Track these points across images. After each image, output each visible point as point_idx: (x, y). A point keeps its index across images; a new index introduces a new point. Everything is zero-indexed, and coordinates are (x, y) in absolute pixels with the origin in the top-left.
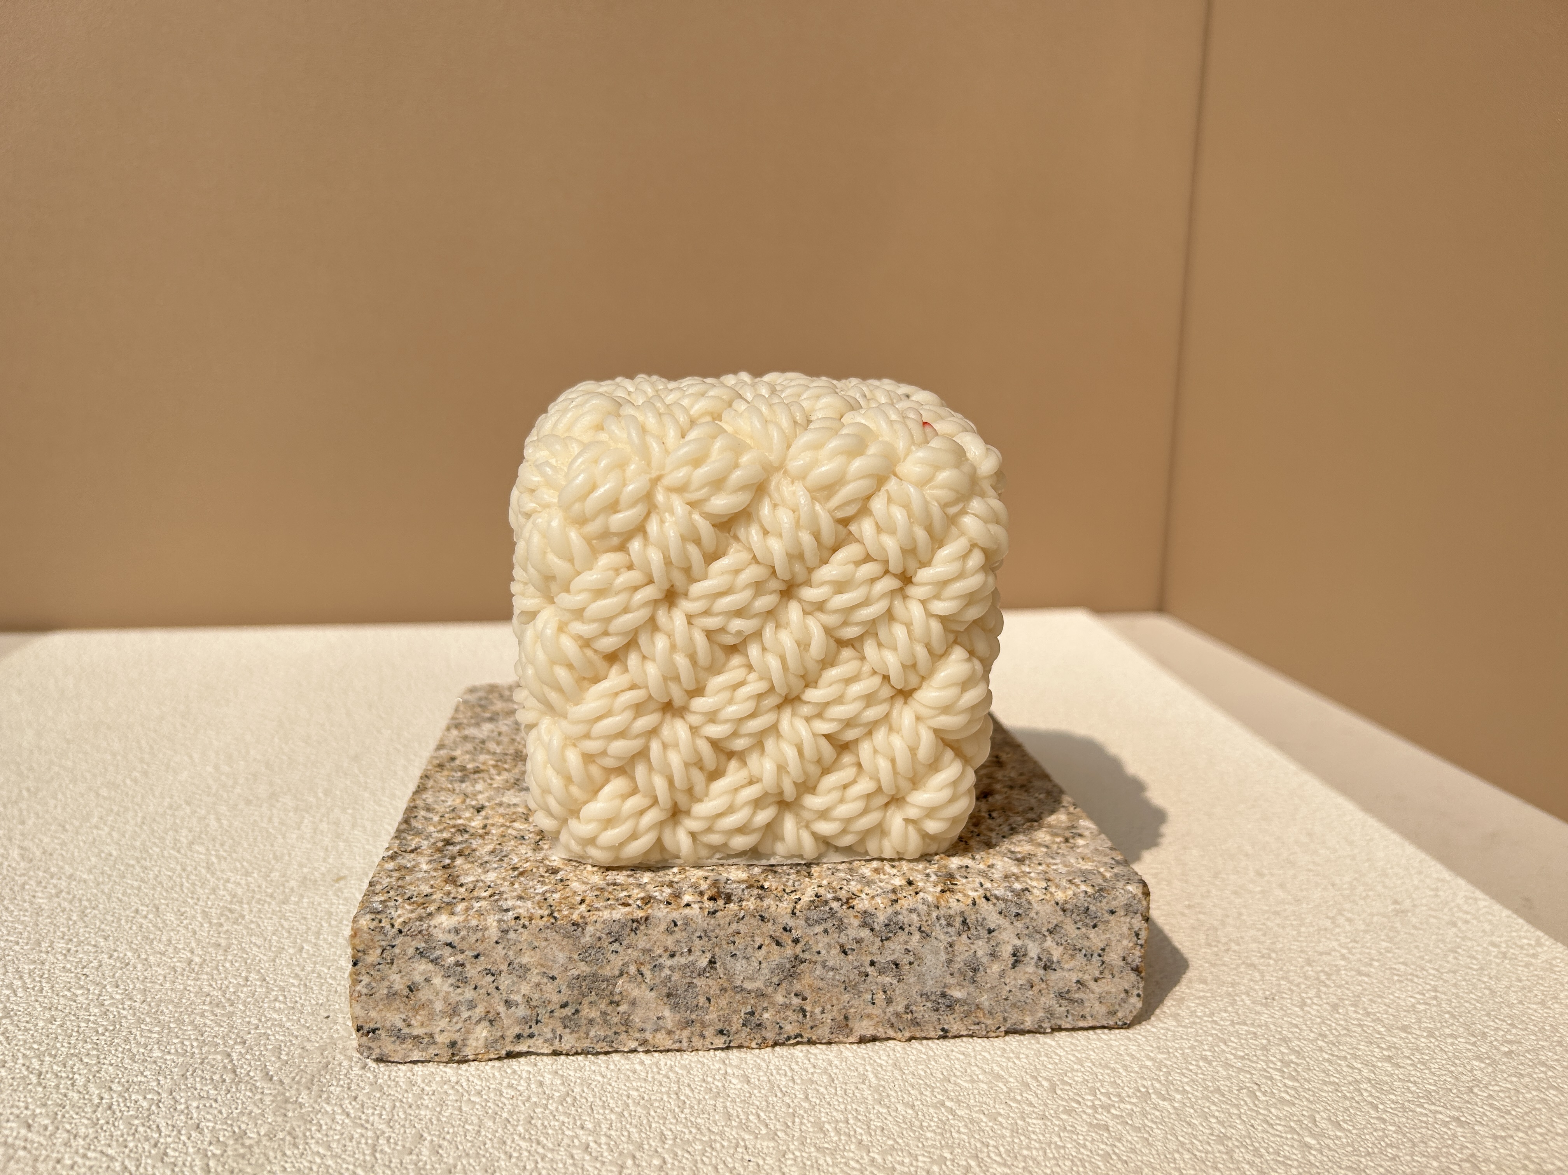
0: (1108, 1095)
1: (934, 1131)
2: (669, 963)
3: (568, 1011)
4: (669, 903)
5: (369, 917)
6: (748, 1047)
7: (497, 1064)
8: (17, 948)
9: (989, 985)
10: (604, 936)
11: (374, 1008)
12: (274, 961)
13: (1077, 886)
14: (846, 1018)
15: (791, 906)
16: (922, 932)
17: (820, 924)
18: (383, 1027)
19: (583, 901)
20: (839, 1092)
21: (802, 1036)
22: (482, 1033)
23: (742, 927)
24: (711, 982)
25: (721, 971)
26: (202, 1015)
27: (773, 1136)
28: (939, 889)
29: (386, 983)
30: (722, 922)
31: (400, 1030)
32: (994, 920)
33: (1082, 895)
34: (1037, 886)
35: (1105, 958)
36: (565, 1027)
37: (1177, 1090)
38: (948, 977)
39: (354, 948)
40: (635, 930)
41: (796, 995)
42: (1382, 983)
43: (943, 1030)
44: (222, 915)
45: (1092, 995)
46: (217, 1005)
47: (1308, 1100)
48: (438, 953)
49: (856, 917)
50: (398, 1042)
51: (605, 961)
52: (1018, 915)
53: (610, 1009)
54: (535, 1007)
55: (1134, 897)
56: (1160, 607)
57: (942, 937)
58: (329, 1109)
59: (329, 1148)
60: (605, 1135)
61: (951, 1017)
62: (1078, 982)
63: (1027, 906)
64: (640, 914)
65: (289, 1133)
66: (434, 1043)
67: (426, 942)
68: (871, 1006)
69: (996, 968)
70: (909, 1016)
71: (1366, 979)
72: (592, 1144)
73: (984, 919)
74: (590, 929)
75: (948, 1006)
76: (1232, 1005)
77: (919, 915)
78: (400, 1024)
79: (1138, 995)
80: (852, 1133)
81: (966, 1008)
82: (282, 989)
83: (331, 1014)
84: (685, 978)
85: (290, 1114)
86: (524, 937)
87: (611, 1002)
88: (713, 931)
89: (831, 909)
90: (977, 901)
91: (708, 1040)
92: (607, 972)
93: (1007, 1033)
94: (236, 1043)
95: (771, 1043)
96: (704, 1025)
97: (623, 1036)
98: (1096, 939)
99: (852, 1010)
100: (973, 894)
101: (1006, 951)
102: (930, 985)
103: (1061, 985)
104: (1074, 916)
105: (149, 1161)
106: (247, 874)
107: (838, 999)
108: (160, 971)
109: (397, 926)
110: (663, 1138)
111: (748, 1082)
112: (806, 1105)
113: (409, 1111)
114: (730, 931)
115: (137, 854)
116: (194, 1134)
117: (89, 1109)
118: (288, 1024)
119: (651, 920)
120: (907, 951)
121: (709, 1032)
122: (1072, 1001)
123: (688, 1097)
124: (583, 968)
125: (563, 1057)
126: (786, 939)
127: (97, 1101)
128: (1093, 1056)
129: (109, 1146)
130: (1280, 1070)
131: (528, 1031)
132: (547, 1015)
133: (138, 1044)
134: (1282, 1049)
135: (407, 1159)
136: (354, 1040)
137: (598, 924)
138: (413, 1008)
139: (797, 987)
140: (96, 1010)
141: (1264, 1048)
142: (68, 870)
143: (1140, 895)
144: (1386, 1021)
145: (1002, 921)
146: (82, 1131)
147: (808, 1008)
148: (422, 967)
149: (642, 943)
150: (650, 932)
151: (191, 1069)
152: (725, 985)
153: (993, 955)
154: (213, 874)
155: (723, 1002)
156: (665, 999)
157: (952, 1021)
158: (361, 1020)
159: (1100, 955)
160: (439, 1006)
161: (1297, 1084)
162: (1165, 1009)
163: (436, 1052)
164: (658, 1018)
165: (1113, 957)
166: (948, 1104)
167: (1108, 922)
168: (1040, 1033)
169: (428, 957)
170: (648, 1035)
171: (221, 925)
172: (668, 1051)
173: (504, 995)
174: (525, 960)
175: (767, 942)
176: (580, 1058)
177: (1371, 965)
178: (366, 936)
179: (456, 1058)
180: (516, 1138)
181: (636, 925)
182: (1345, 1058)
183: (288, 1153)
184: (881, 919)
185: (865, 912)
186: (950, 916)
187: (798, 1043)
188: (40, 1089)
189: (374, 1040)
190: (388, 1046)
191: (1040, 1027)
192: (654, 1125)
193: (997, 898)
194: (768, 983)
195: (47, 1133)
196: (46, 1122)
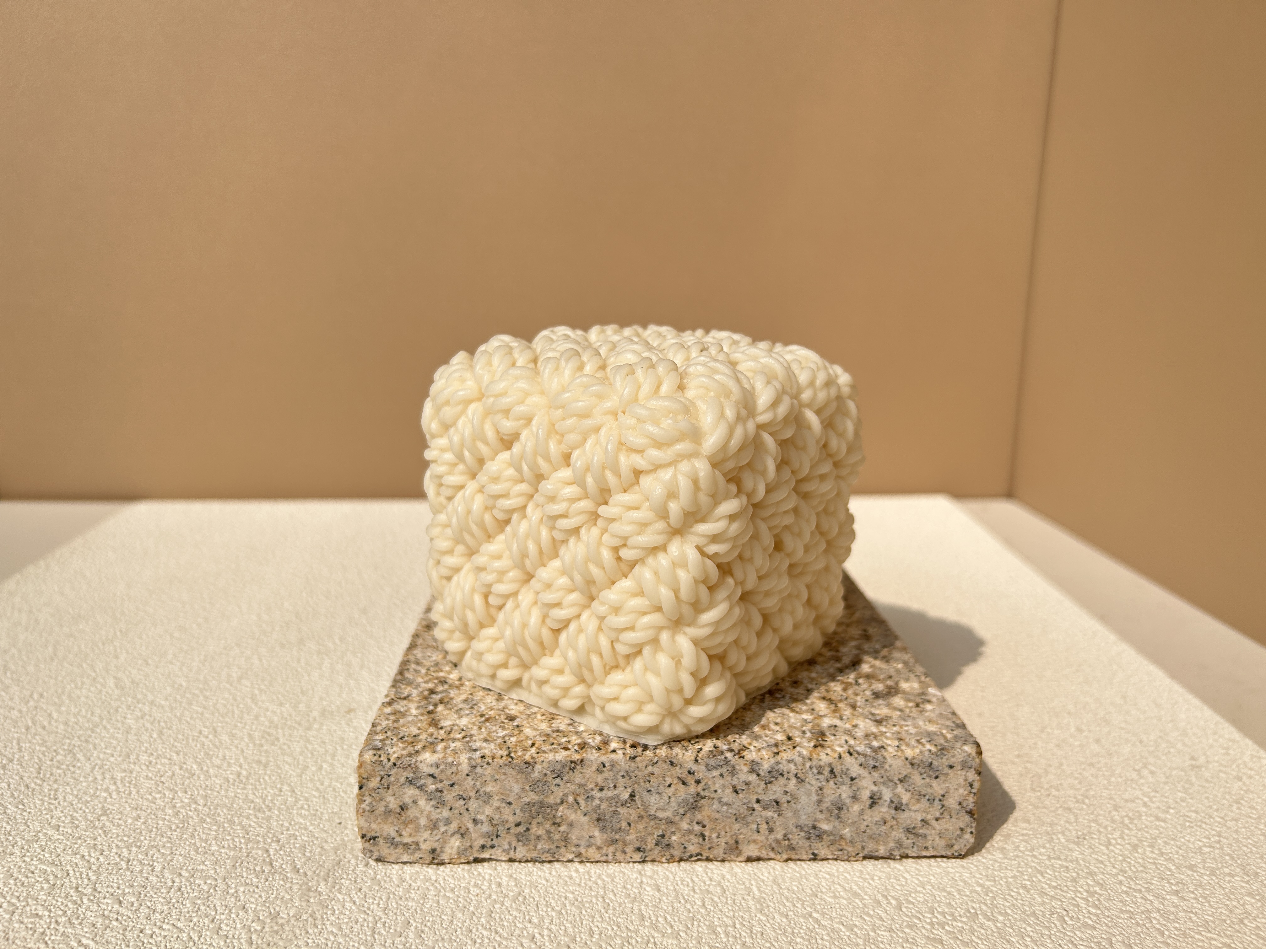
0: (943, 914)
1: (802, 938)
2: (599, 795)
3: (521, 829)
4: (600, 749)
5: (371, 752)
6: (659, 862)
7: (466, 867)
8: (112, 759)
9: (850, 821)
10: (549, 772)
11: (374, 821)
12: (301, 776)
13: (923, 745)
14: (737, 842)
15: (694, 754)
16: (798, 778)
17: (717, 769)
18: (381, 836)
19: (533, 745)
20: (729, 902)
21: (701, 855)
22: (455, 843)
23: (656, 770)
24: (631, 811)
25: (639, 802)
26: (248, 818)
28: (812, 744)
29: (383, 803)
30: (640, 765)
31: (393, 838)
32: (855, 770)
33: (927, 753)
34: (891, 744)
35: (944, 803)
36: (519, 841)
37: (1000, 913)
38: (818, 813)
39: (360, 776)
40: (572, 769)
41: (698, 823)
42: (1175, 827)
43: (813, 854)
44: (263, 737)
45: (933, 832)
46: (259, 810)
47: (1107, 925)
48: (423, 781)
49: (745, 764)
50: (392, 848)
51: (550, 792)
52: (875, 767)
53: (553, 829)
54: (496, 825)
55: (969, 755)
56: (1010, 494)
57: (814, 782)
58: (340, 897)
59: (340, 929)
60: (547, 928)
61: (820, 845)
62: (922, 820)
63: (883, 760)
64: (576, 757)
65: (311, 916)
66: (419, 849)
67: (414, 773)
68: (756, 834)
69: (856, 808)
70: (787, 843)
71: (1163, 824)
72: (537, 935)
73: (848, 769)
74: (538, 767)
75: (818, 836)
76: (1049, 842)
77: (796, 765)
78: (393, 834)
79: (971, 833)
80: (738, 936)
81: (832, 838)
82: (307, 799)
83: (343, 821)
84: (611, 807)
85: (312, 900)
86: (488, 772)
87: (554, 824)
88: (633, 772)
89: (726, 758)
90: (843, 755)
91: (629, 855)
92: (551, 800)
93: (865, 858)
94: (272, 841)
95: (677, 859)
96: (625, 844)
97: (563, 850)
98: (938, 787)
99: (742, 836)
100: (839, 749)
101: (865, 795)
102: (804, 819)
103: (908, 822)
104: (920, 769)
105: (208, 933)
106: (281, 704)
107: (730, 827)
108: (217, 781)
109: (392, 760)
110: (591, 934)
111: (659, 890)
112: (703, 911)
113: (400, 902)
114: (646, 772)
115: (201, 686)
116: (241, 913)
117: (164, 890)
118: (311, 828)
119: (585, 762)
120: (786, 792)
121: (629, 849)
122: (917, 835)
123: (612, 900)
124: (533, 797)
125: (516, 864)
126: (691, 780)
127: (170, 884)
128: (933, 880)
129: (179, 920)
130: (1086, 900)
131: (489, 843)
132: (505, 832)
133: (201, 839)
134: (1089, 881)
135: (398, 940)
136: (359, 844)
137: (544, 764)
138: (404, 823)
139: (699, 817)
140: (170, 811)
141: (1074, 880)
142: (150, 697)
143: (974, 754)
144: (1177, 861)
145: (862, 771)
146: (159, 907)
147: (707, 834)
148: (410, 792)
149: (578, 779)
150: (584, 771)
151: (239, 861)
152: (642, 813)
153: (855, 798)
154: (256, 704)
155: (640, 827)
156: (596, 823)
157: (821, 848)
158: (365, 830)
159: (940, 800)
160: (423, 821)
161: (1099, 912)
162: (994, 843)
163: (421, 856)
164: (590, 837)
165: (952, 802)
166: (815, 915)
167: (947, 774)
168: (891, 859)
169: (415, 785)
170: (582, 850)
171: (262, 746)
172: (597, 862)
173: (473, 815)
174: (489, 789)
175: (675, 782)
176: (530, 865)
177: (1167, 812)
178: (369, 767)
179: (436, 861)
180: (480, 927)
181: (573, 765)
182: (1140, 891)
183: (310, 931)
184: (766, 766)
185: (753, 761)
186: (821, 767)
187: (699, 860)
188: (128, 873)
189: (374, 845)
190: (385, 850)
191: (891, 854)
192: (584, 922)
193: (859, 753)
194: (676, 813)
195: (134, 909)
196: (133, 899)
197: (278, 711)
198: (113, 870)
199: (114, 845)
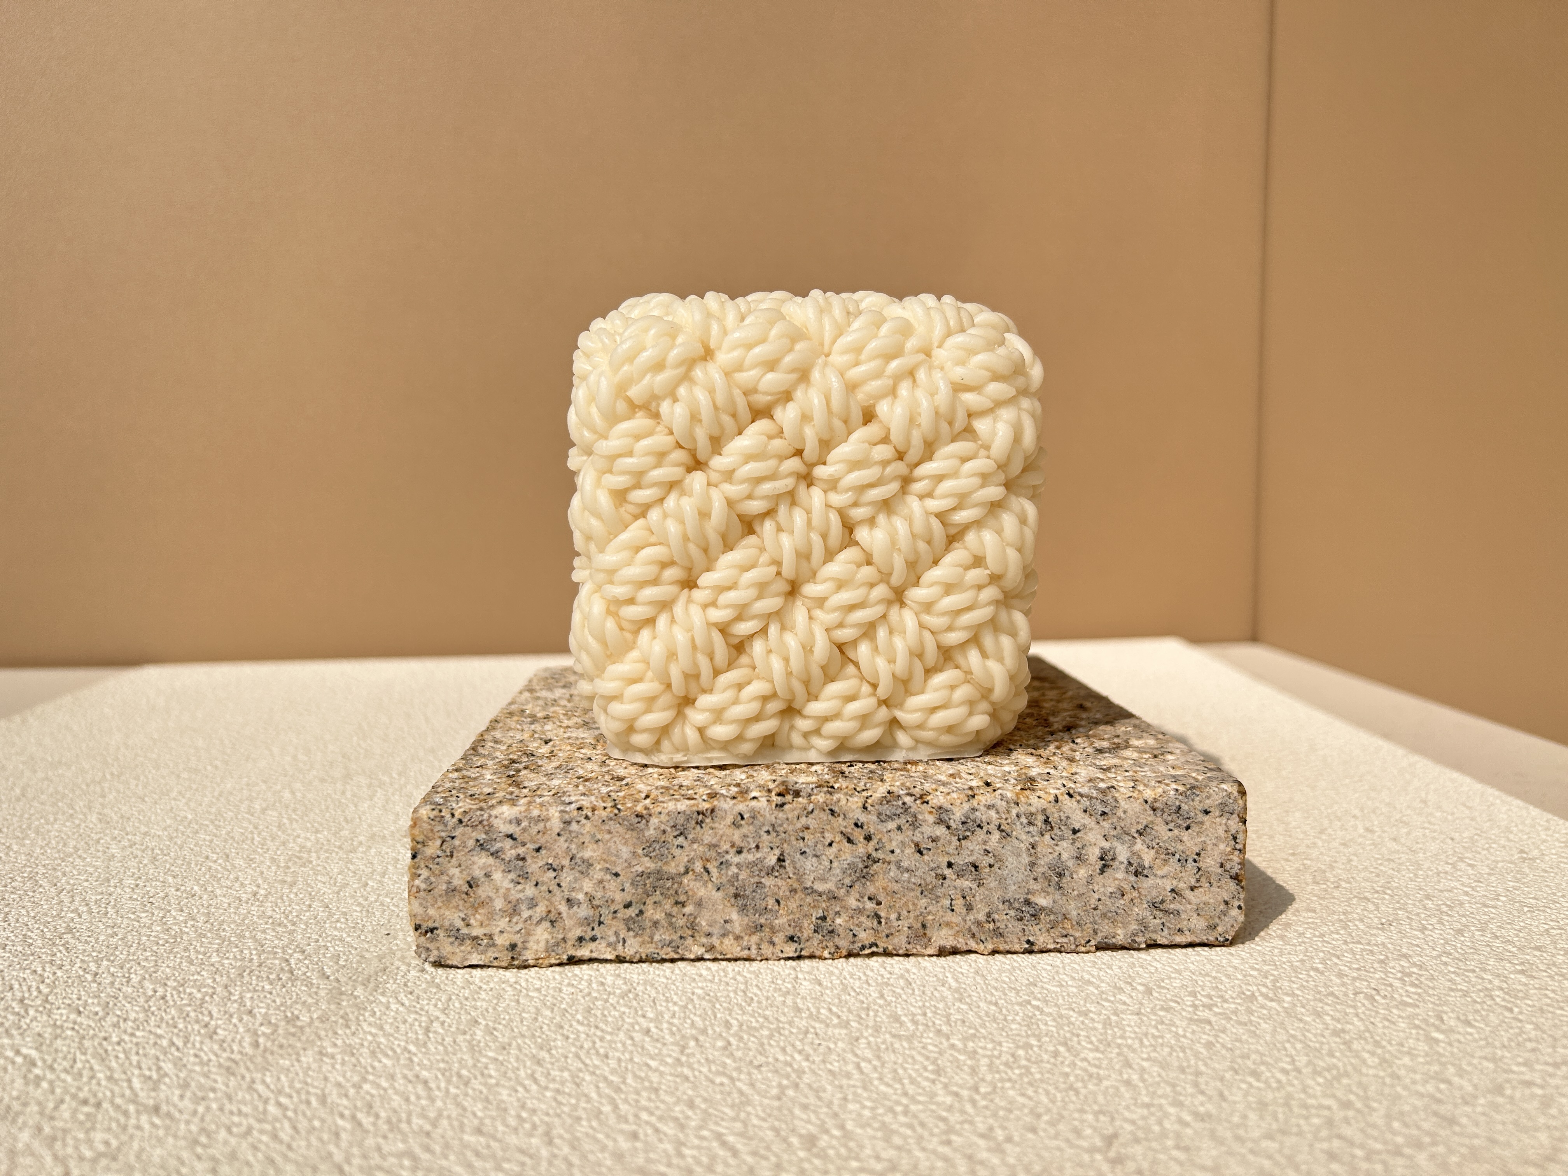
2: (737, 859)
3: (632, 912)
4: (734, 798)
5: (429, 807)
6: (820, 958)
7: (558, 969)
8: (86, 884)
9: (1076, 893)
10: (668, 829)
11: (433, 905)
12: (338, 893)
13: (1167, 785)
14: (924, 926)
15: (863, 800)
16: (1003, 831)
17: (893, 820)
18: (442, 926)
19: (647, 797)
21: (877, 946)
22: (542, 936)
23: (811, 822)
24: (780, 882)
25: (790, 870)
26: (264, 932)
27: (846, 1024)
28: (1019, 787)
29: (445, 878)
30: (790, 816)
31: (458, 930)
32: (1078, 819)
33: (1172, 793)
34: (1124, 787)
35: (1201, 864)
36: (629, 930)
37: (1287, 994)
38: (1032, 882)
39: (413, 840)
40: (700, 823)
41: (870, 898)
42: (1511, 913)
43: (1028, 942)
44: (290, 860)
45: (1189, 906)
46: (279, 925)
47: (1432, 1003)
48: (498, 845)
49: (931, 812)
50: (456, 943)
51: (670, 857)
52: (1104, 814)
53: (674, 911)
54: (598, 906)
55: (1229, 795)
56: (1254, 637)
57: (1023, 837)
58: (384, 1000)
59: (381, 1028)
60: (668, 1022)
61: (1037, 928)
62: (1173, 891)
63: (1114, 804)
64: (706, 806)
65: (342, 1017)
66: (494, 945)
67: (486, 833)
68: (950, 913)
69: (1082, 873)
70: (991, 926)
71: (1493, 911)
72: (654, 1030)
73: (1068, 818)
74: (654, 821)
75: (1033, 916)
76: (1344, 928)
77: (998, 813)
78: (459, 924)
79: (1240, 907)
81: (1052, 917)
82: (345, 914)
83: (392, 933)
84: (753, 877)
85: (344, 1003)
86: (587, 829)
87: (677, 903)
88: (781, 825)
89: (904, 803)
90: (1060, 798)
91: (778, 947)
92: (672, 868)
93: (1098, 948)
94: (295, 951)
95: (844, 953)
96: (773, 931)
97: (690, 941)
98: (1190, 842)
99: (930, 917)
100: (1053, 791)
101: (1093, 854)
102: (1013, 891)
103: (1154, 893)
104: (1165, 815)
105: (198, 1038)
107: (914, 904)
108: (224, 900)
109: (457, 816)
110: (728, 1025)
111: (820, 984)
114: (799, 825)
115: (212, 817)
116: (245, 1017)
117: (142, 1000)
118: (349, 939)
119: (718, 812)
120: (987, 852)
121: (779, 939)
122: (1166, 912)
124: (648, 864)
125: (626, 965)
126: (858, 835)
127: (150, 993)
128: (1192, 967)
129: (159, 1027)
130: (1401, 979)
131: (590, 934)
132: (610, 916)
133: (198, 952)
134: (1402, 963)
135: (460, 1038)
136: (411, 936)
137: (662, 816)
138: (473, 906)
139: (871, 889)
140: (158, 928)
141: (1381, 962)
142: (143, 829)
143: (1236, 794)
144: (1518, 944)
145: (1087, 820)
146: (133, 1015)
147: (883, 914)
148: (483, 860)
149: (708, 837)
150: (716, 825)
151: (248, 971)
152: (796, 885)
153: (1079, 858)
154: (283, 832)
155: (793, 905)
156: (733, 900)
157: (1038, 933)
158: (419, 918)
159: (1195, 861)
160: (499, 904)
161: (1420, 991)
162: (1270, 932)
163: (496, 955)
164: (726, 922)
165: (1210, 863)
167: (1202, 823)
168: (1134, 949)
169: (488, 850)
170: (715, 941)
171: (289, 868)
172: (736, 960)
173: (566, 893)
174: (587, 854)
175: (837, 839)
176: (644, 965)
177: (1498, 900)
178: (425, 826)
179: (516, 963)
180: (574, 1023)
181: (702, 817)
182: (1474, 971)
183: (340, 1032)
184: (958, 814)
185: (940, 808)
186: (1032, 814)
187: (873, 954)
188: (95, 985)
189: (432, 940)
190: (447, 948)
191: (1134, 941)
192: (719, 1015)
193: (1081, 795)
194: (840, 884)
195: (97, 1017)
196: (97, 1009)
197: (313, 838)
198: (73, 983)
199: (78, 960)
